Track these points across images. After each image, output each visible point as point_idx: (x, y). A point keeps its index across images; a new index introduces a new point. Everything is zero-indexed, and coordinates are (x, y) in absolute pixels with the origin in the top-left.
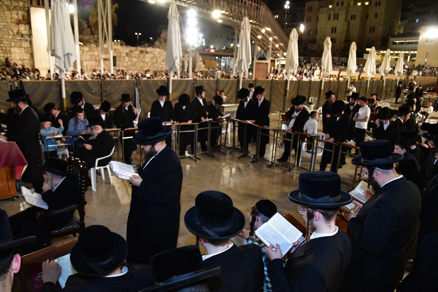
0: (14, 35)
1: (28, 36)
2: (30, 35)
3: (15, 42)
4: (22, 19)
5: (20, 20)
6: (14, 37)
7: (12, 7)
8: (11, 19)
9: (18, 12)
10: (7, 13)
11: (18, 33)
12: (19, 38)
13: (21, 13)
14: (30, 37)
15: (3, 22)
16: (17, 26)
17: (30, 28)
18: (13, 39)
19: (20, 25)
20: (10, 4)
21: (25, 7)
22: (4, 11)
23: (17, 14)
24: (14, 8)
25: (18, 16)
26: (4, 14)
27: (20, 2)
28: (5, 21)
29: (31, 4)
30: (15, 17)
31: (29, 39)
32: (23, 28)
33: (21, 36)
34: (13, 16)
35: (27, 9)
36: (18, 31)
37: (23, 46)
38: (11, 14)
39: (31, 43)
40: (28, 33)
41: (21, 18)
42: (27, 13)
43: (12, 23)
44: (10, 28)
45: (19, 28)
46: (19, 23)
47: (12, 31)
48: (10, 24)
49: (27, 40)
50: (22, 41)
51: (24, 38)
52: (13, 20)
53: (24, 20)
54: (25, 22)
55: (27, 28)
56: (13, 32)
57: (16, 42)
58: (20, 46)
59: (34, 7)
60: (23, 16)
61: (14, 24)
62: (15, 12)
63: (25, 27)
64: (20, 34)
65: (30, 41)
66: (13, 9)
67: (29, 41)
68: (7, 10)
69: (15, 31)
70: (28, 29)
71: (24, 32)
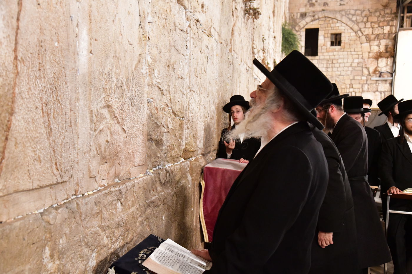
0: (369, 74)
1: (390, 75)
2: (392, 73)
3: (368, 85)
4: (384, 51)
5: (380, 53)
6: (369, 77)
7: (373, 37)
8: (369, 52)
9: (380, 42)
10: (366, 45)
11: (375, 71)
12: (375, 78)
13: (384, 42)
14: (392, 76)
15: (358, 58)
16: (375, 62)
17: (394, 62)
18: (367, 81)
19: (380, 60)
20: (371, 33)
21: (392, 33)
22: (361, 44)
23: (378, 46)
24: (375, 38)
25: (379, 48)
26: (361, 47)
27: (385, 27)
28: (361, 56)
29: (401, 26)
30: (375, 49)
31: (391, 78)
32: (384, 64)
33: (378, 75)
34: (372, 49)
35: (394, 35)
36: (376, 68)
37: (379, 90)
38: (370, 46)
39: (391, 84)
40: (389, 71)
41: (382, 49)
42: (393, 41)
43: (369, 58)
44: (366, 65)
45: (378, 64)
46: (379, 56)
47: (368, 69)
48: (366, 60)
49: (386, 81)
50: (380, 82)
51: (383, 77)
52: (371, 55)
53: (387, 52)
54: (388, 54)
55: (389, 63)
56: (369, 71)
57: (371, 84)
58: (375, 90)
59: (404, 30)
60: (387, 47)
61: (371, 59)
62: (376, 42)
63: (387, 61)
64: (377, 72)
65: (390, 81)
66: (374, 40)
67: (388, 82)
68: (365, 41)
69: (371, 70)
70: (391, 64)
71: (383, 70)
